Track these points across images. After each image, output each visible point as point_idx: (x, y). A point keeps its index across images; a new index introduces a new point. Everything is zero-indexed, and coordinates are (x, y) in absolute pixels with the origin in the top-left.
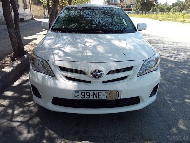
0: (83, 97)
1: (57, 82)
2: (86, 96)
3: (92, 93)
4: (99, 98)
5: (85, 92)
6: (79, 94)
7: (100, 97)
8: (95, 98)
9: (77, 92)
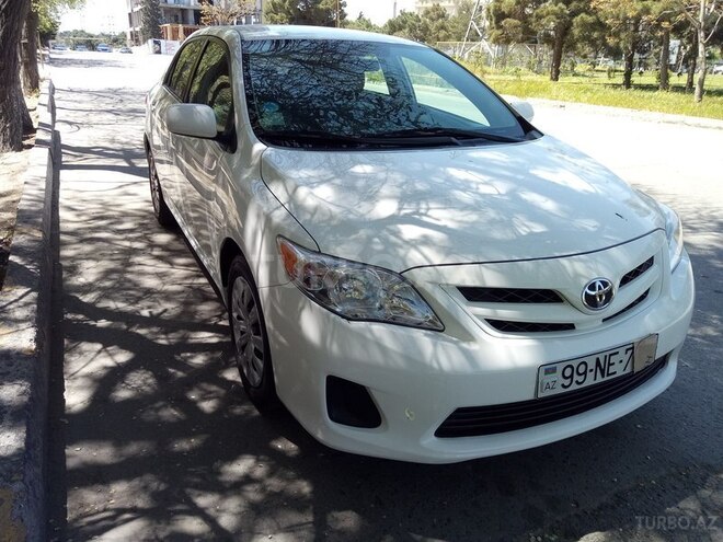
0: (567, 382)
1: (473, 347)
2: (576, 378)
3: (592, 365)
4: (608, 375)
5: (575, 365)
6: (558, 376)
7: (612, 370)
8: (600, 379)
9: (549, 369)
